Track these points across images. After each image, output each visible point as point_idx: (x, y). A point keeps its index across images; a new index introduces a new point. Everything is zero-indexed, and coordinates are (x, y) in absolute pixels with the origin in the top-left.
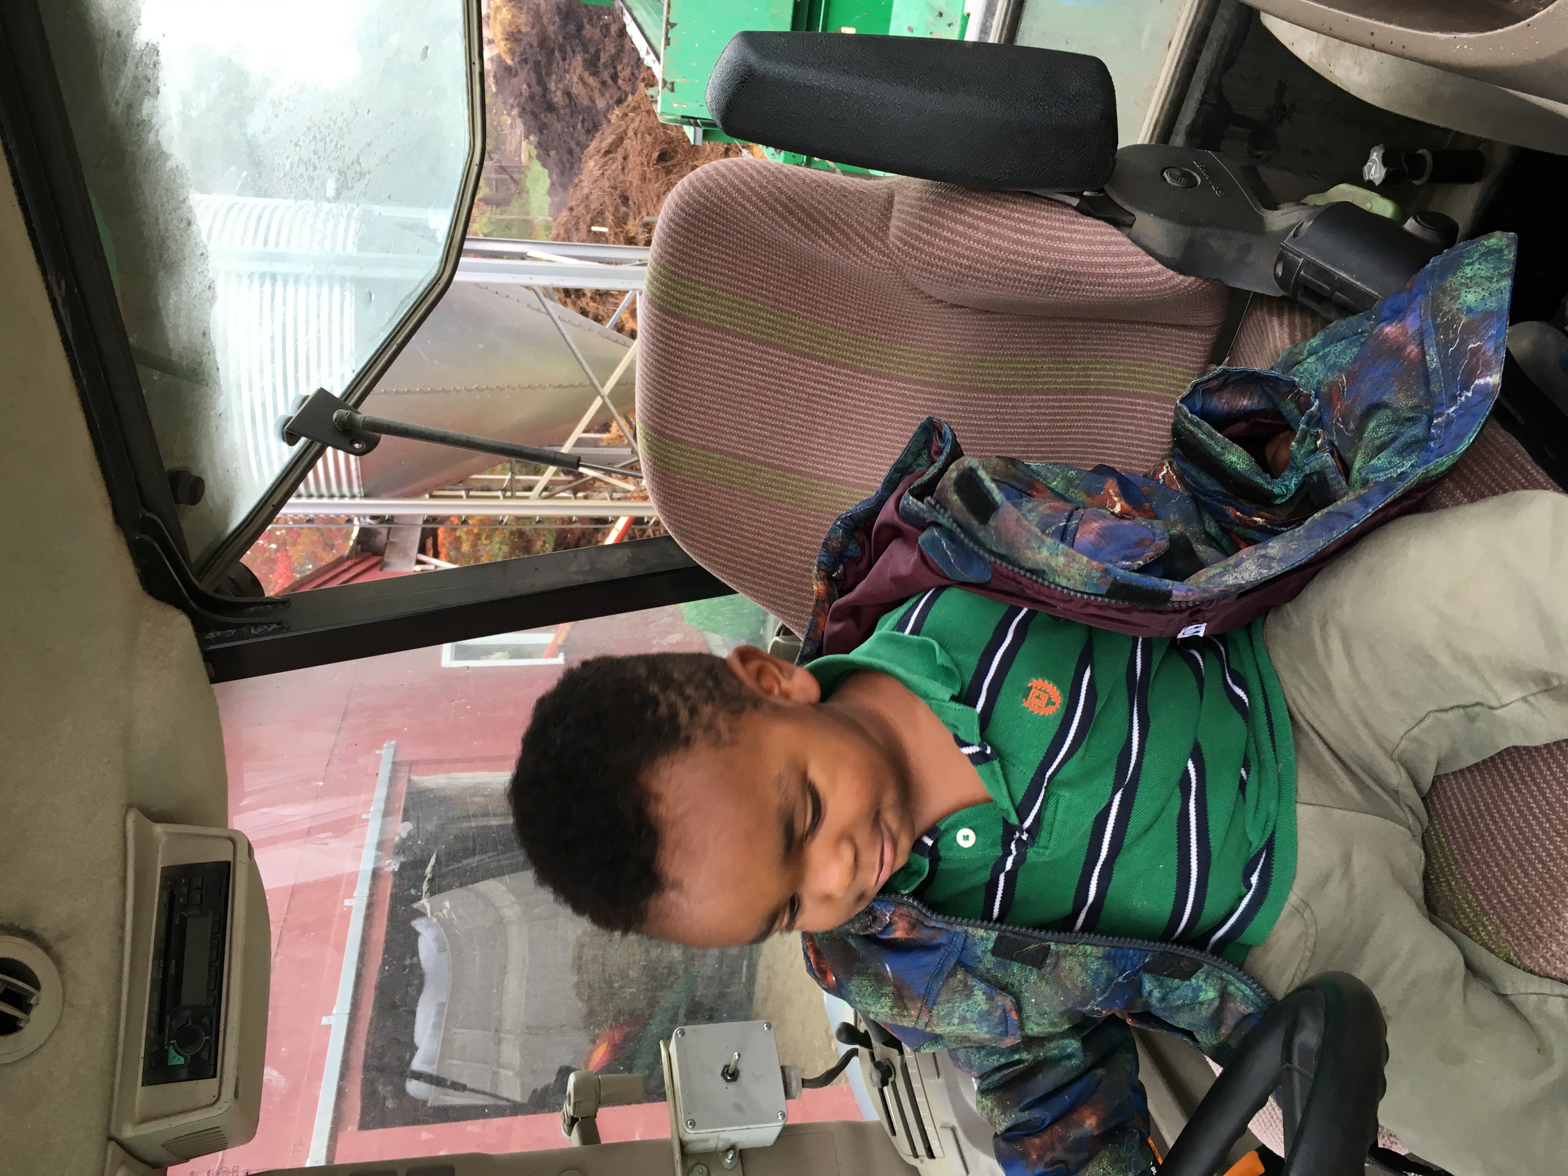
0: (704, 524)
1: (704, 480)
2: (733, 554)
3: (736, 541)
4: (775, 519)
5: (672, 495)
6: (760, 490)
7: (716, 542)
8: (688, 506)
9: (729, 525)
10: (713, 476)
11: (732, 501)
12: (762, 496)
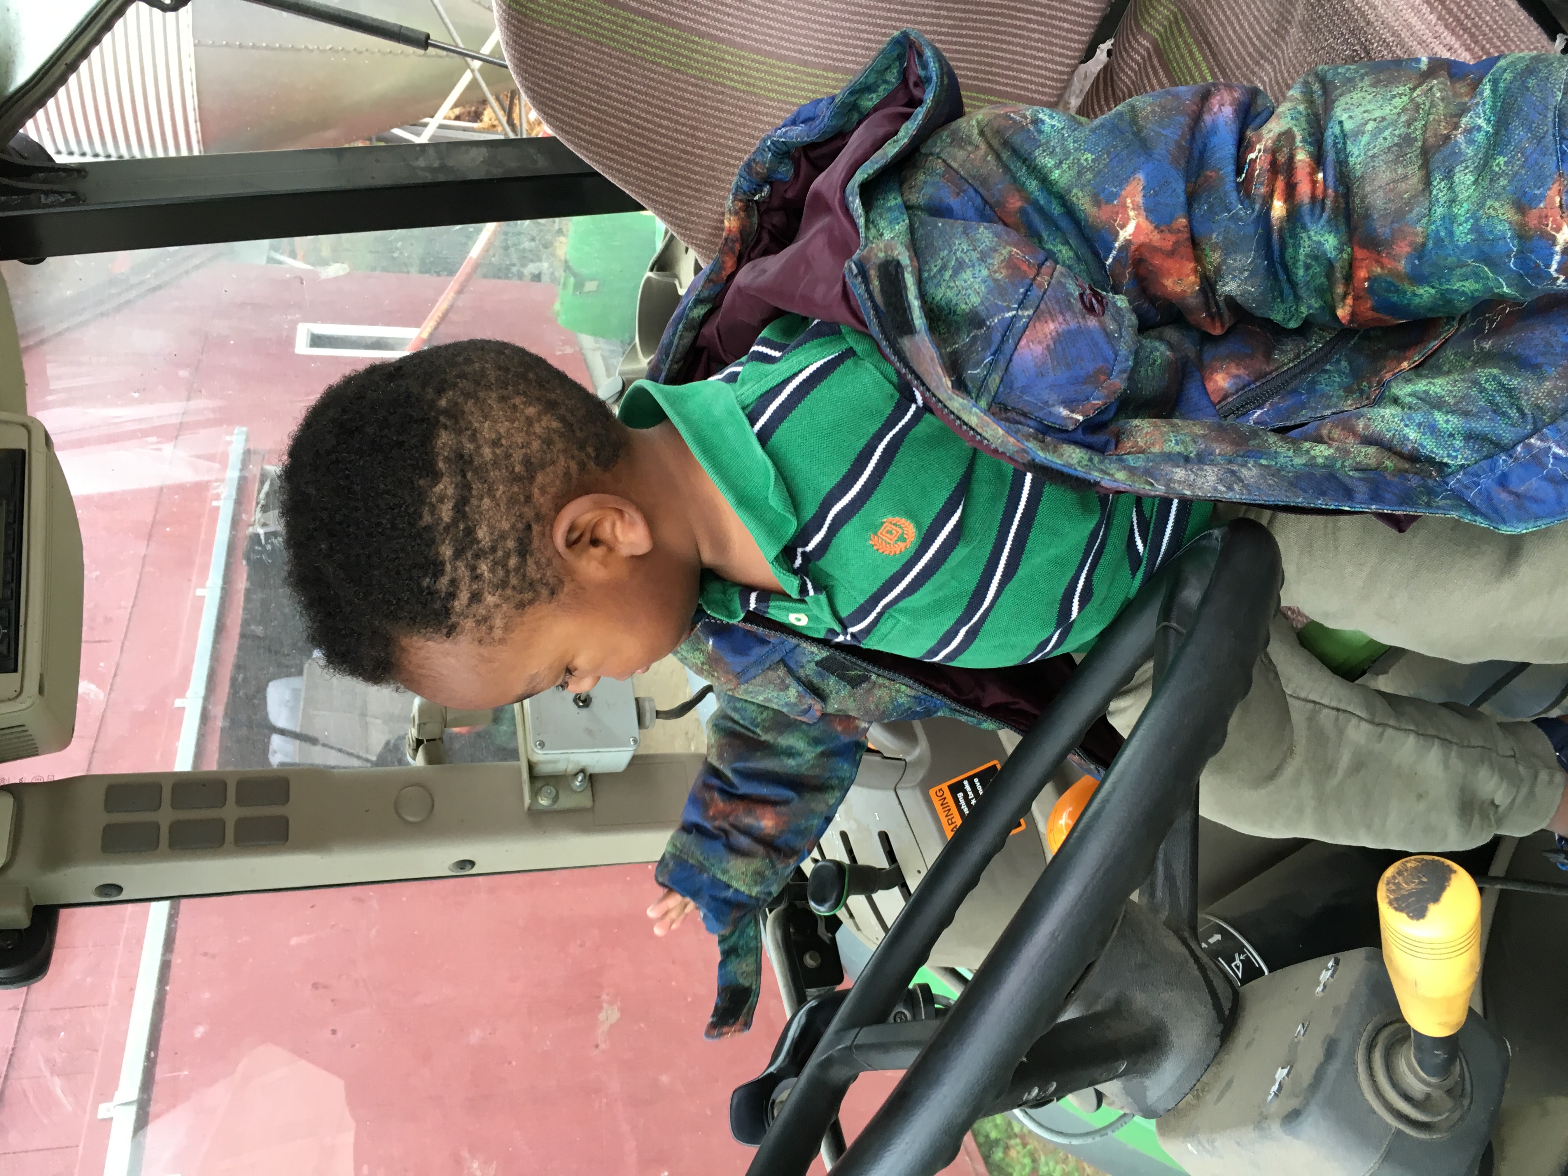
0: (567, 89)
1: (567, 31)
2: (599, 128)
3: (604, 112)
4: (649, 87)
5: (529, 49)
6: (632, 47)
7: (580, 112)
8: (548, 65)
9: (596, 92)
10: (578, 27)
11: (599, 60)
12: (634, 55)
